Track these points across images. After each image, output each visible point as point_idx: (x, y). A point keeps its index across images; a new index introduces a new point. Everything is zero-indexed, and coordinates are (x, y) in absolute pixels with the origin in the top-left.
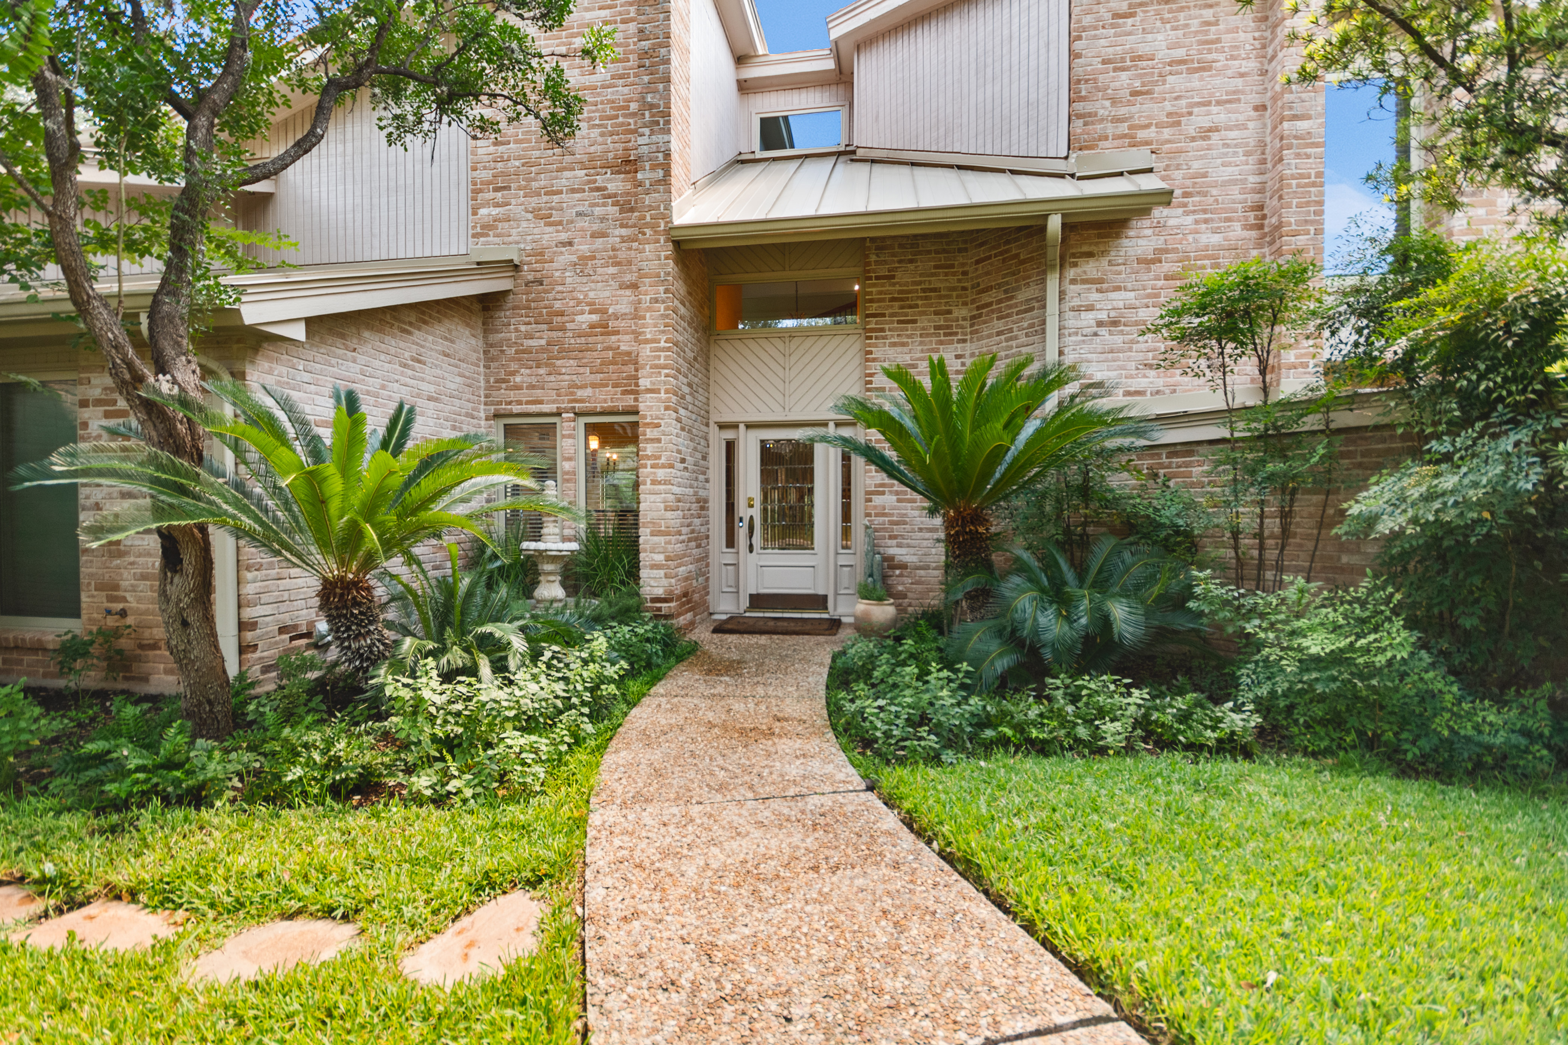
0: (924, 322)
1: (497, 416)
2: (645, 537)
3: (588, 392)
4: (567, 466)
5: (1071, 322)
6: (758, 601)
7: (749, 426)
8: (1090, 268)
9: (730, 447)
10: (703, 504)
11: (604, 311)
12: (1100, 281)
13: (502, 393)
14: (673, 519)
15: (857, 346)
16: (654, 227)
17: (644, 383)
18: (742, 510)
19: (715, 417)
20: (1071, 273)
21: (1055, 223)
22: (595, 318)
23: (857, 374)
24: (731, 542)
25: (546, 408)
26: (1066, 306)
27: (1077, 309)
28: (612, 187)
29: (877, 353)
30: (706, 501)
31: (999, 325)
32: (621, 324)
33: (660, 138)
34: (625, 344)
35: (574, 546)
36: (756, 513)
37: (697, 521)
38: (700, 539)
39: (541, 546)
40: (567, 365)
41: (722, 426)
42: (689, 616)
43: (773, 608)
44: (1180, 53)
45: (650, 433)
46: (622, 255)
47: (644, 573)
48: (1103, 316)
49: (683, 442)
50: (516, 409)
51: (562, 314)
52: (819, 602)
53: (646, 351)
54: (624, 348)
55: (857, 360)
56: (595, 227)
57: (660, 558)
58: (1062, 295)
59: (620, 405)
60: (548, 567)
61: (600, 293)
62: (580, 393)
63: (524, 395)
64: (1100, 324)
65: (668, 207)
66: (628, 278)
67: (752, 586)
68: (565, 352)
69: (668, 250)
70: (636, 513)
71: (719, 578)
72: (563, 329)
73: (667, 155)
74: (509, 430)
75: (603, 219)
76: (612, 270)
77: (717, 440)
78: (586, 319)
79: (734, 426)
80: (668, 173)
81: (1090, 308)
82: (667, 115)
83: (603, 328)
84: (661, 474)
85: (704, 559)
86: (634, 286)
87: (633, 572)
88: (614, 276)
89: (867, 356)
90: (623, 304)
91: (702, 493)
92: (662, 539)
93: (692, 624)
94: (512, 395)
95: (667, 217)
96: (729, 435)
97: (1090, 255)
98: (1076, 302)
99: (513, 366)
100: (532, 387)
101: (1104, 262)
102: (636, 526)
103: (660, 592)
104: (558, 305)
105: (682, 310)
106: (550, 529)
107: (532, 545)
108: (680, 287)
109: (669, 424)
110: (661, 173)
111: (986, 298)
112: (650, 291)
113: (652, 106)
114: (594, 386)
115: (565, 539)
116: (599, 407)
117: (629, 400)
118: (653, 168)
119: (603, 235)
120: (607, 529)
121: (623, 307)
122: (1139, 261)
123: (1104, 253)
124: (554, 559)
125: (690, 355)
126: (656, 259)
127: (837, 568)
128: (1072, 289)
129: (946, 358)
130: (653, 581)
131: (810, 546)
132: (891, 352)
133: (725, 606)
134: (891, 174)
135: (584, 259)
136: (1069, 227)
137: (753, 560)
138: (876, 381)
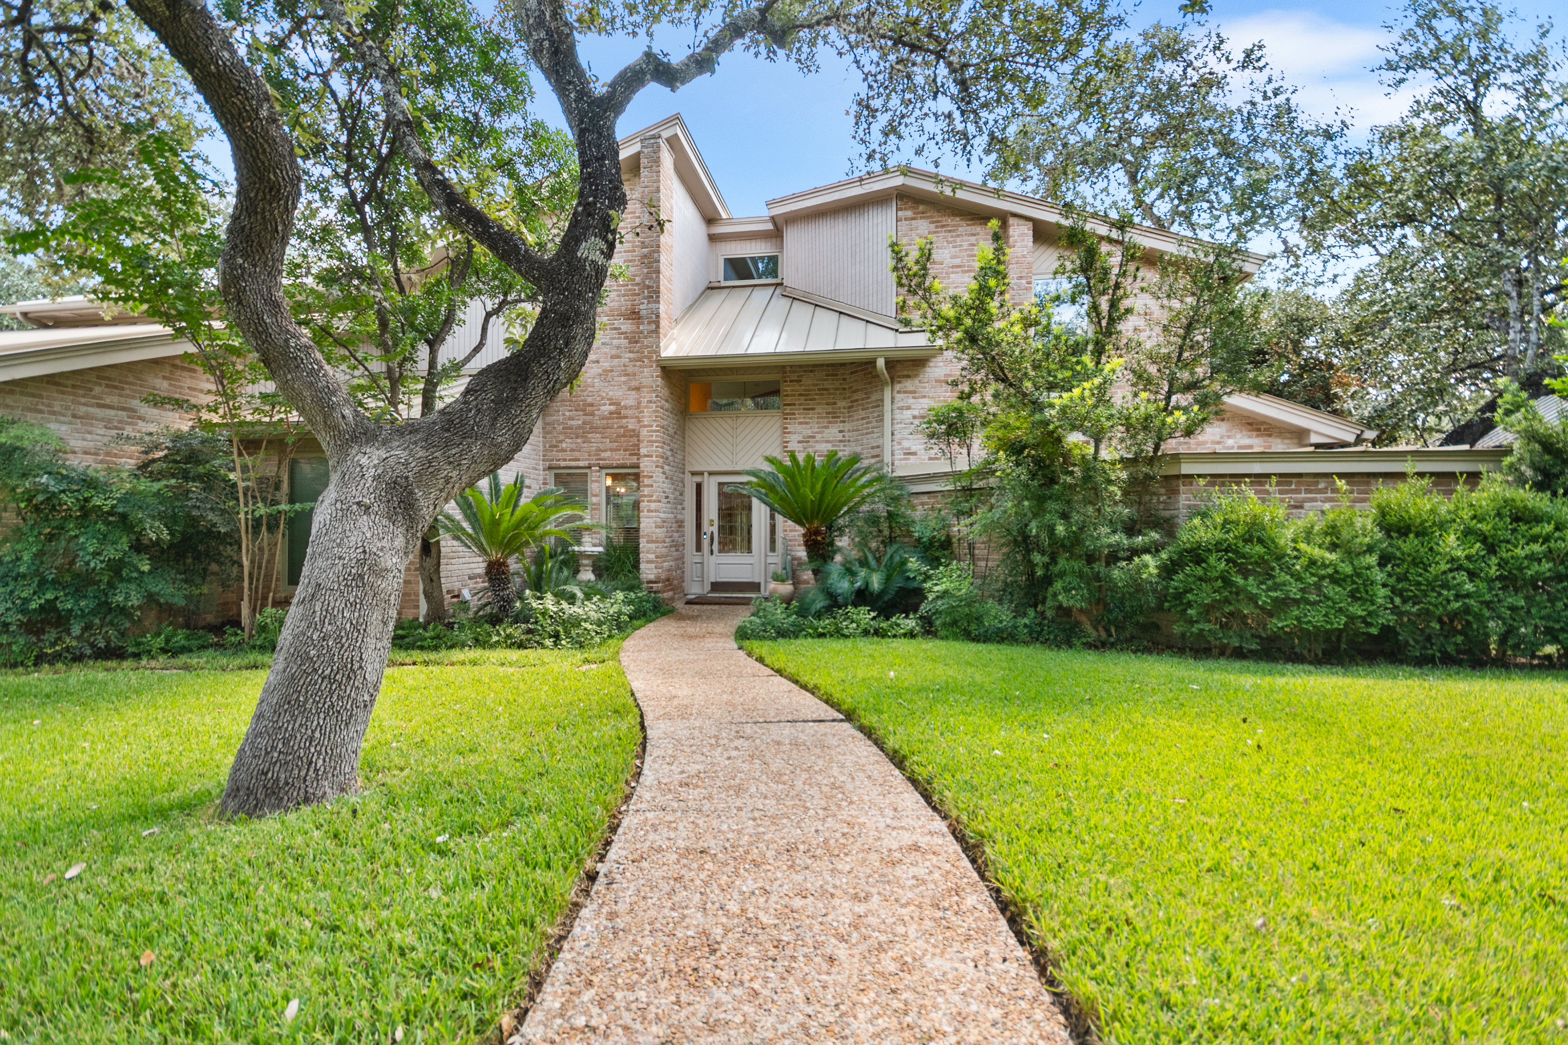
0: (819, 409)
1: (550, 468)
2: (643, 544)
3: (608, 454)
4: (595, 500)
5: (898, 416)
6: (716, 586)
7: (711, 474)
8: (909, 384)
9: (699, 487)
10: (680, 524)
11: (618, 404)
12: (914, 392)
13: (554, 453)
14: (660, 533)
15: (779, 424)
16: (649, 358)
17: (643, 451)
18: (706, 527)
19: (689, 468)
20: (898, 387)
21: (881, 363)
22: (612, 408)
23: (778, 442)
24: (699, 548)
25: (581, 464)
26: (895, 406)
27: (901, 408)
28: (624, 328)
29: (791, 428)
30: (682, 522)
31: (862, 414)
32: (629, 412)
33: (654, 306)
34: (632, 425)
35: (601, 549)
36: (715, 529)
37: (676, 535)
38: (678, 546)
39: (582, 549)
40: (595, 437)
41: (693, 474)
42: (670, 593)
43: (726, 591)
44: (957, 261)
45: (647, 481)
46: (630, 370)
47: (642, 566)
48: (916, 413)
49: (667, 486)
50: (563, 464)
51: (592, 405)
52: (755, 587)
53: (644, 432)
54: (630, 427)
55: (778, 433)
56: (614, 352)
57: (652, 556)
58: (893, 398)
59: (628, 462)
60: (585, 562)
61: (616, 393)
62: (603, 455)
63: (568, 455)
64: (914, 417)
65: (658, 347)
66: (634, 384)
67: (713, 576)
68: (594, 429)
69: (658, 372)
70: (637, 530)
71: (691, 571)
72: (592, 414)
73: (658, 316)
74: (557, 476)
75: (618, 347)
76: (623, 379)
77: (690, 483)
78: (607, 408)
79: (701, 474)
80: (658, 327)
81: (909, 408)
82: (658, 292)
83: (617, 414)
84: (653, 506)
85: (681, 559)
86: (637, 389)
87: (636, 565)
88: (624, 383)
89: (785, 431)
90: (630, 399)
91: (679, 517)
92: (653, 545)
93: (672, 599)
94: (560, 455)
95: (657, 352)
96: (698, 479)
97: (908, 376)
98: (900, 404)
99: (561, 437)
100: (572, 450)
101: (916, 381)
102: (638, 538)
103: (652, 577)
104: (589, 400)
105: (667, 405)
106: (586, 538)
107: (576, 548)
108: (665, 392)
109: (659, 476)
110: (654, 326)
111: (856, 396)
112: (647, 396)
113: (649, 287)
114: (612, 450)
115: (594, 545)
116: (615, 463)
117: (634, 459)
118: (649, 323)
119: (619, 357)
120: (619, 539)
121: (631, 402)
122: (937, 381)
123: (916, 376)
124: (589, 557)
125: (671, 431)
126: (651, 377)
127: (767, 565)
128: (898, 397)
129: (833, 432)
130: (648, 571)
131: (750, 550)
132: (799, 428)
133: (695, 590)
134: (802, 312)
135: (606, 372)
136: (891, 364)
137: (713, 559)
138: (790, 446)
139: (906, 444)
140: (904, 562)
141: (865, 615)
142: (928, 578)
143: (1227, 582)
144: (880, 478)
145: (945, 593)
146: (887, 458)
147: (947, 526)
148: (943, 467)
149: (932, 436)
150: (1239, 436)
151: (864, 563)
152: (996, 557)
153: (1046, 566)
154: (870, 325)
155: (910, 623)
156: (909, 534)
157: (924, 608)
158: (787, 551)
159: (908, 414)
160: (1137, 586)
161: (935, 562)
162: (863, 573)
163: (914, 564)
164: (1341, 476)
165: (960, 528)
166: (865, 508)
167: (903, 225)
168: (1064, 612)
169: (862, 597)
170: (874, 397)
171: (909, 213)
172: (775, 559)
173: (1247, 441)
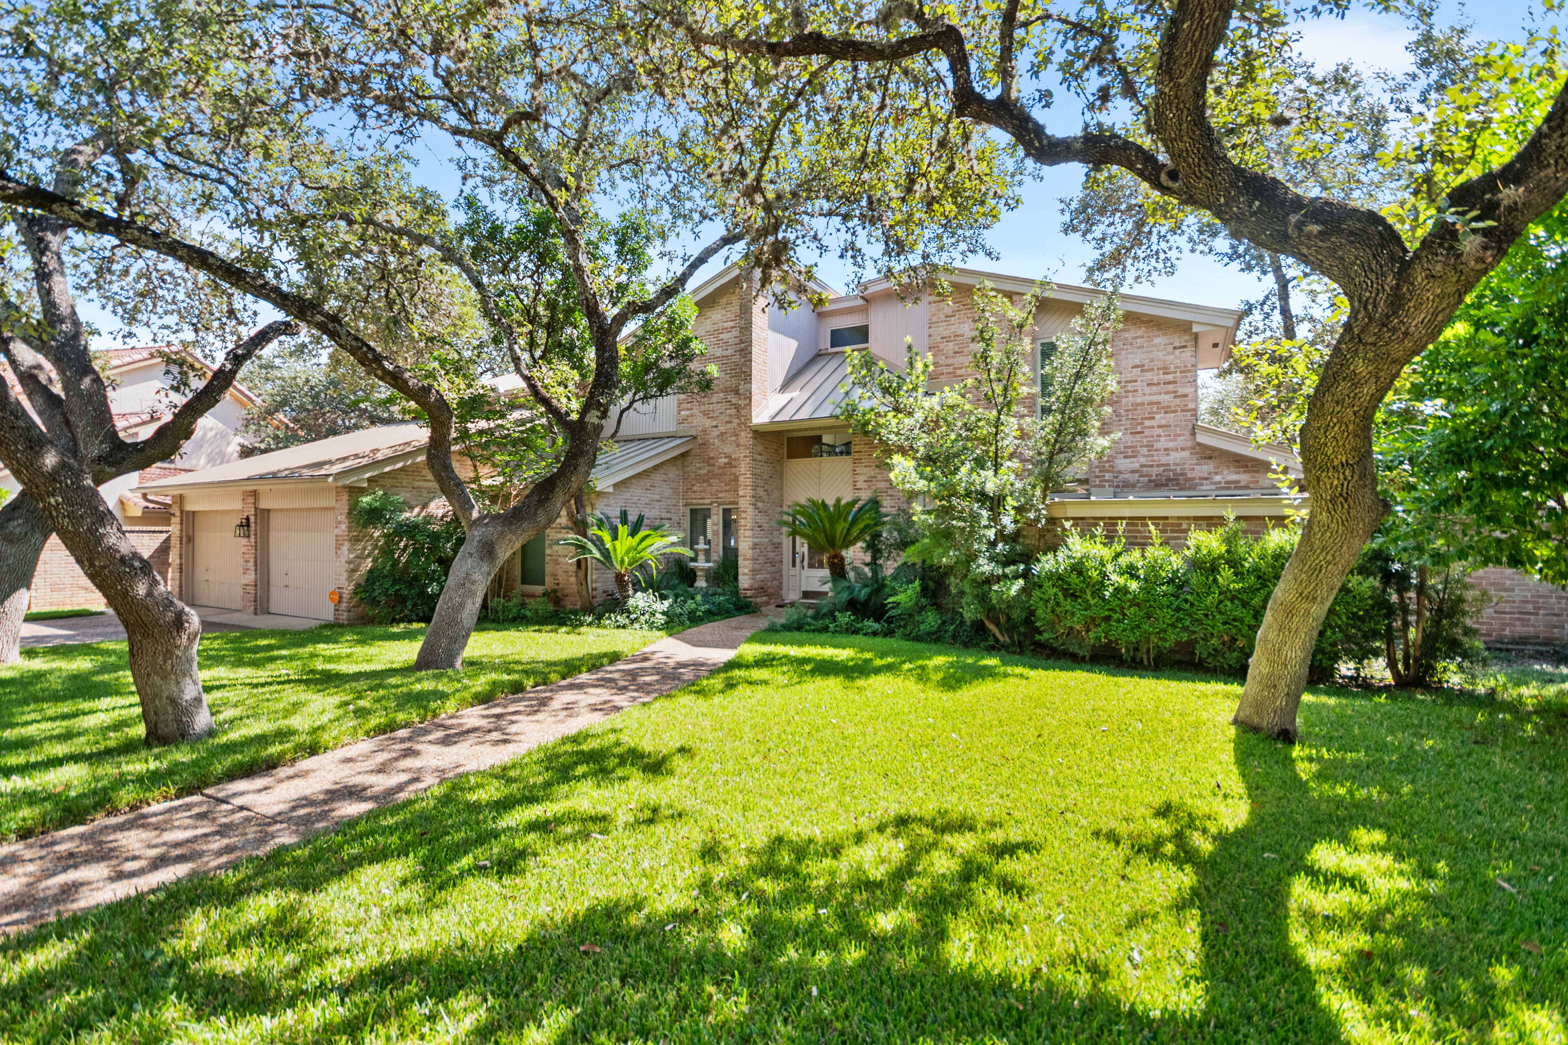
1: (687, 505)
2: (741, 562)
3: (722, 494)
6: (807, 595)
10: (777, 546)
13: (689, 495)
14: (758, 553)
15: (850, 467)
16: (745, 425)
17: (741, 493)
18: (798, 549)
19: (785, 502)
22: (725, 460)
23: (850, 481)
24: (794, 565)
25: (706, 502)
29: (858, 471)
30: (780, 544)
35: (712, 565)
36: (806, 551)
37: (773, 554)
38: (774, 563)
40: (715, 482)
42: (765, 598)
45: (743, 515)
47: (740, 580)
49: (760, 518)
50: (696, 502)
51: (713, 459)
53: (741, 479)
55: (850, 475)
56: (728, 418)
57: (746, 571)
61: (727, 449)
62: (719, 495)
63: (698, 495)
65: (750, 416)
67: (805, 587)
68: (714, 476)
69: (751, 436)
72: (714, 466)
74: (692, 511)
75: (731, 414)
76: (734, 437)
78: (723, 461)
80: (750, 401)
82: (750, 375)
83: (728, 465)
85: (777, 573)
87: (736, 578)
88: (735, 440)
89: (854, 473)
90: (738, 452)
91: (776, 540)
92: (750, 563)
93: (767, 603)
94: (693, 496)
95: (750, 421)
99: (694, 483)
100: (701, 492)
103: (747, 586)
104: (711, 455)
105: (760, 458)
106: (701, 557)
107: (693, 564)
108: (758, 448)
109: (751, 511)
110: (748, 401)
112: (745, 451)
114: (725, 491)
117: (735, 498)
118: (745, 398)
119: (731, 421)
120: (731, 557)
121: (736, 456)
124: (702, 570)
125: (767, 476)
126: (745, 438)
130: (744, 581)
132: (865, 470)
133: (791, 596)
135: (722, 434)
137: (804, 572)
138: (859, 485)
150: (1226, 472)
167: (933, 308)
173: (1234, 477)
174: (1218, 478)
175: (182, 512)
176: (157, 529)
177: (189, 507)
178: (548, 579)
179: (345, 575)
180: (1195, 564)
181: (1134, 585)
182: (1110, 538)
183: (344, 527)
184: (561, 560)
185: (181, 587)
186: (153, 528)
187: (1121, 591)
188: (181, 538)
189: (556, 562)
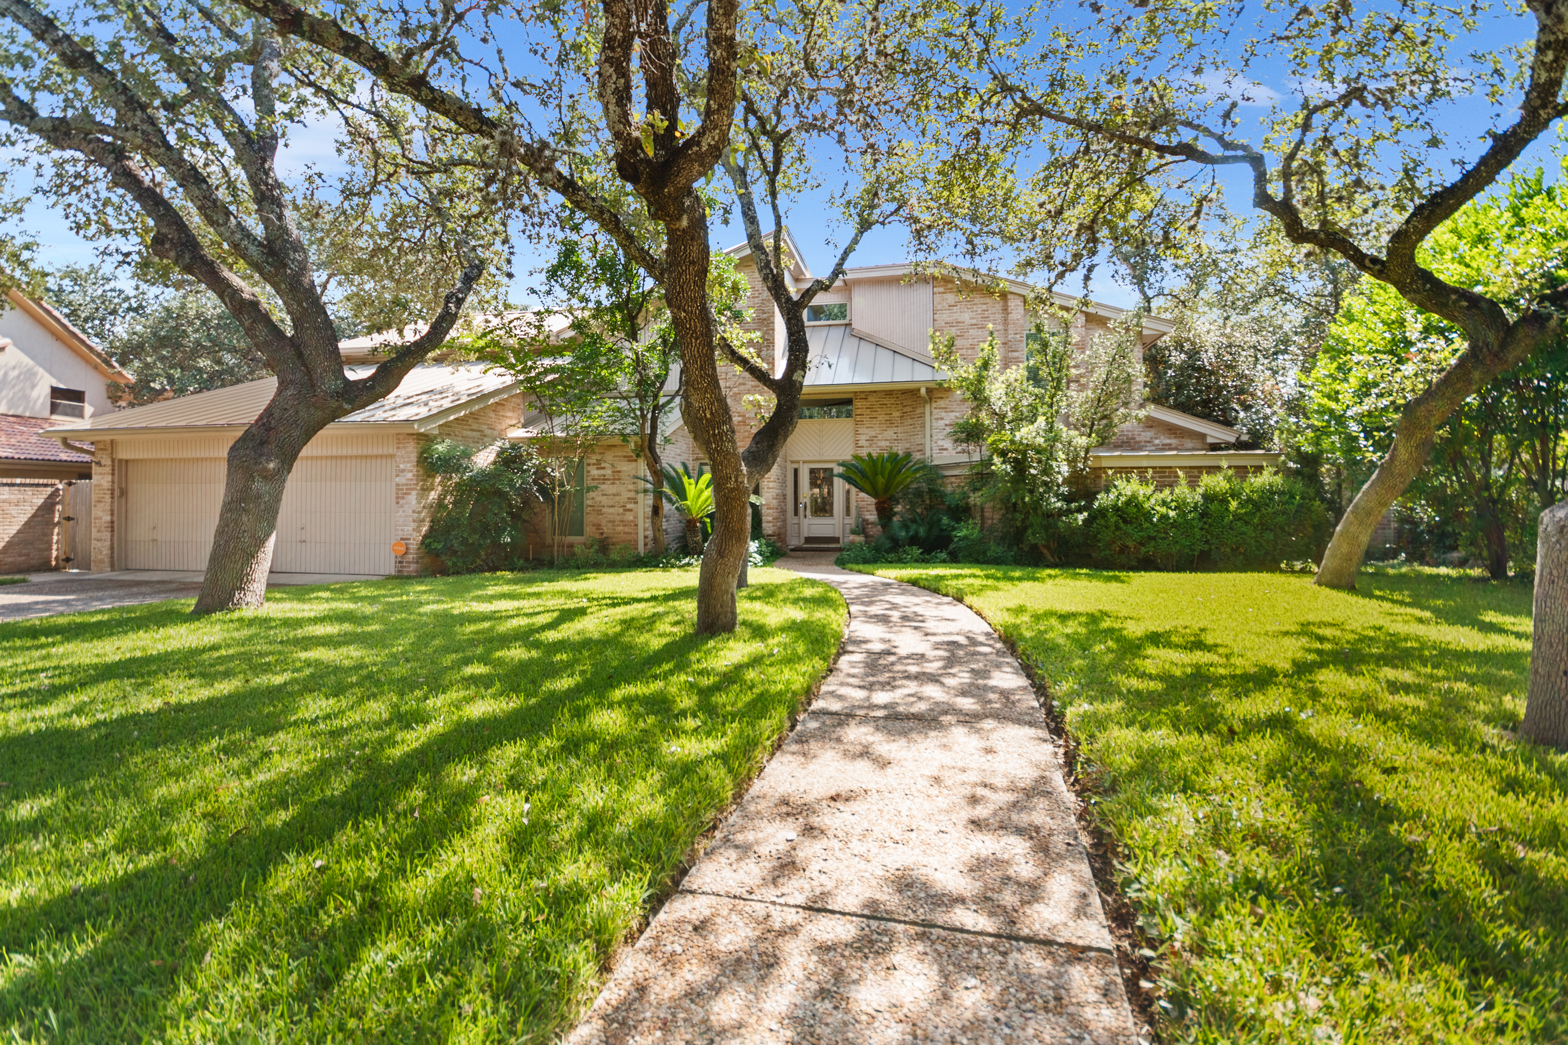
0: (880, 418)
5: (935, 424)
6: (808, 540)
7: (804, 462)
8: (941, 403)
9: (796, 471)
10: (785, 496)
12: (945, 409)
14: (775, 503)
15: (852, 428)
18: (801, 499)
19: (790, 458)
20: (934, 406)
21: (923, 391)
23: (852, 440)
24: (796, 513)
26: (933, 417)
27: (937, 420)
29: (860, 431)
31: (911, 422)
33: (771, 352)
36: (807, 501)
37: (782, 504)
38: (783, 512)
41: (793, 462)
42: (781, 544)
43: (816, 543)
47: (764, 525)
48: (946, 423)
49: (779, 471)
52: (836, 540)
55: (852, 434)
56: (741, 381)
57: (769, 519)
58: (931, 413)
64: (945, 426)
67: (807, 533)
71: (791, 530)
77: (791, 468)
79: (797, 462)
81: (941, 419)
83: (743, 423)
84: (770, 485)
85: (784, 521)
89: (856, 433)
91: (784, 491)
92: (771, 511)
96: (795, 466)
97: (941, 399)
98: (936, 416)
101: (945, 402)
111: (906, 410)
119: (744, 384)
123: (944, 399)
127: (844, 525)
128: (935, 411)
129: (890, 433)
131: (832, 515)
132: (866, 431)
133: (794, 542)
134: (867, 350)
136: (929, 391)
137: (806, 521)
138: (860, 443)
139: (940, 443)
140: (940, 520)
141: (917, 551)
142: (954, 529)
143: (1118, 528)
144: (925, 467)
145: (965, 538)
146: (928, 454)
147: (966, 496)
148: (964, 458)
149: (956, 441)
150: (1162, 437)
151: (914, 521)
152: (997, 517)
153: (1023, 521)
154: (916, 364)
155: (943, 555)
156: (943, 503)
157: (952, 546)
158: (859, 515)
159: (942, 423)
160: (1073, 531)
161: (958, 520)
162: (914, 527)
163: (945, 520)
164: (1180, 468)
165: (975, 499)
166: (914, 486)
167: (937, 297)
168: (1034, 547)
169: (914, 541)
170: (919, 411)
171: (941, 289)
172: (851, 521)
173: (1168, 441)
174: (1157, 442)
175: (113, 460)
176: (41, 481)
177: (122, 454)
178: (588, 530)
179: (413, 525)
180: (1208, 498)
181: (1172, 514)
182: (1143, 481)
183: (410, 475)
184: (604, 510)
185: (112, 548)
186: (36, 481)
187: (1164, 517)
188: (113, 490)
189: (600, 513)
